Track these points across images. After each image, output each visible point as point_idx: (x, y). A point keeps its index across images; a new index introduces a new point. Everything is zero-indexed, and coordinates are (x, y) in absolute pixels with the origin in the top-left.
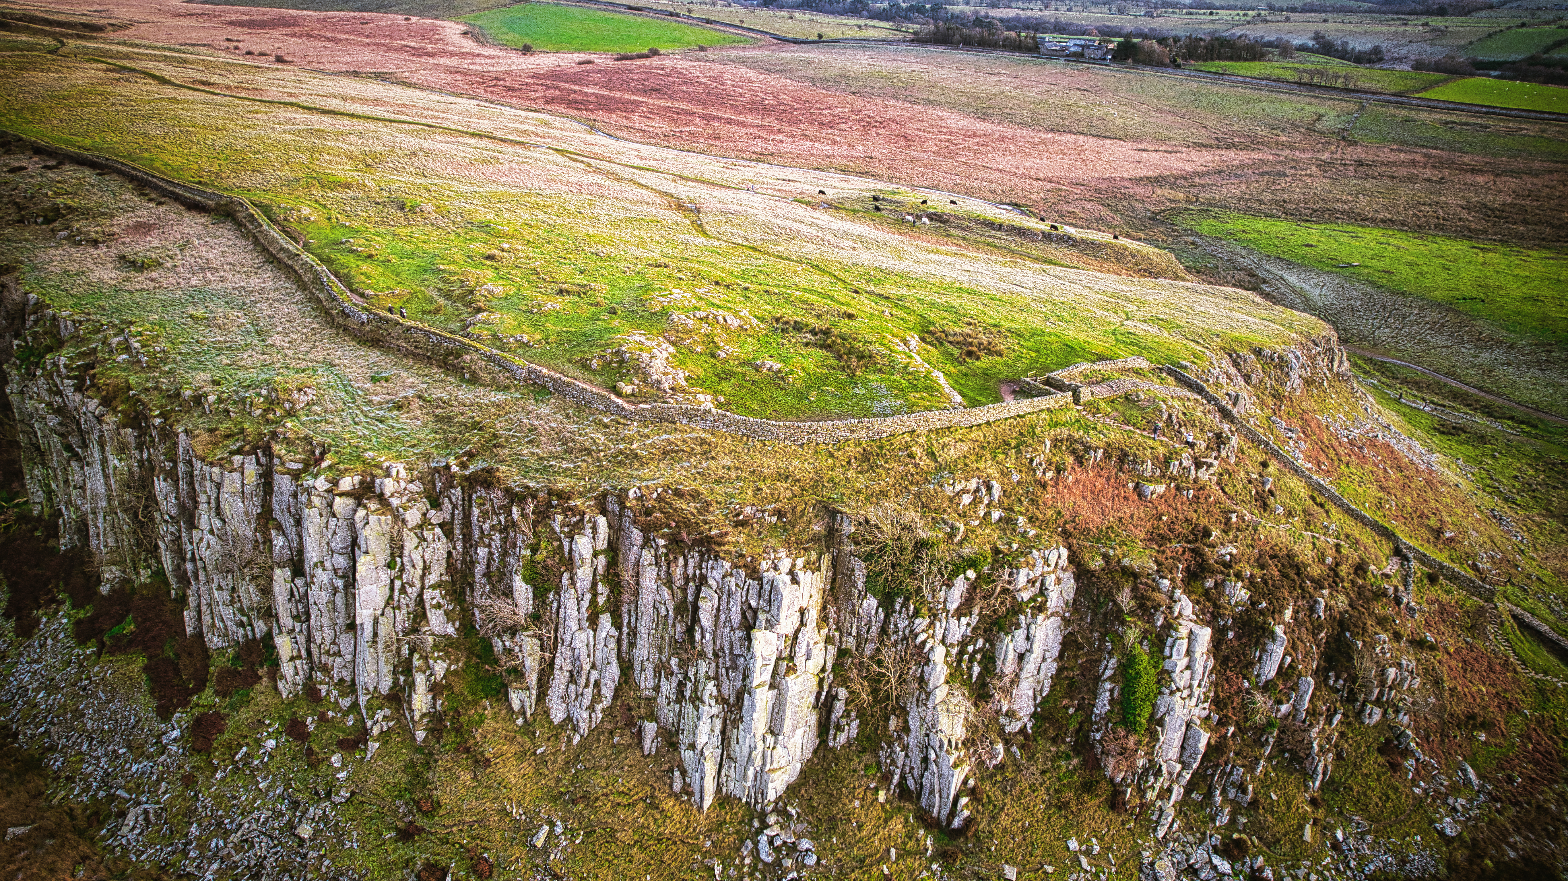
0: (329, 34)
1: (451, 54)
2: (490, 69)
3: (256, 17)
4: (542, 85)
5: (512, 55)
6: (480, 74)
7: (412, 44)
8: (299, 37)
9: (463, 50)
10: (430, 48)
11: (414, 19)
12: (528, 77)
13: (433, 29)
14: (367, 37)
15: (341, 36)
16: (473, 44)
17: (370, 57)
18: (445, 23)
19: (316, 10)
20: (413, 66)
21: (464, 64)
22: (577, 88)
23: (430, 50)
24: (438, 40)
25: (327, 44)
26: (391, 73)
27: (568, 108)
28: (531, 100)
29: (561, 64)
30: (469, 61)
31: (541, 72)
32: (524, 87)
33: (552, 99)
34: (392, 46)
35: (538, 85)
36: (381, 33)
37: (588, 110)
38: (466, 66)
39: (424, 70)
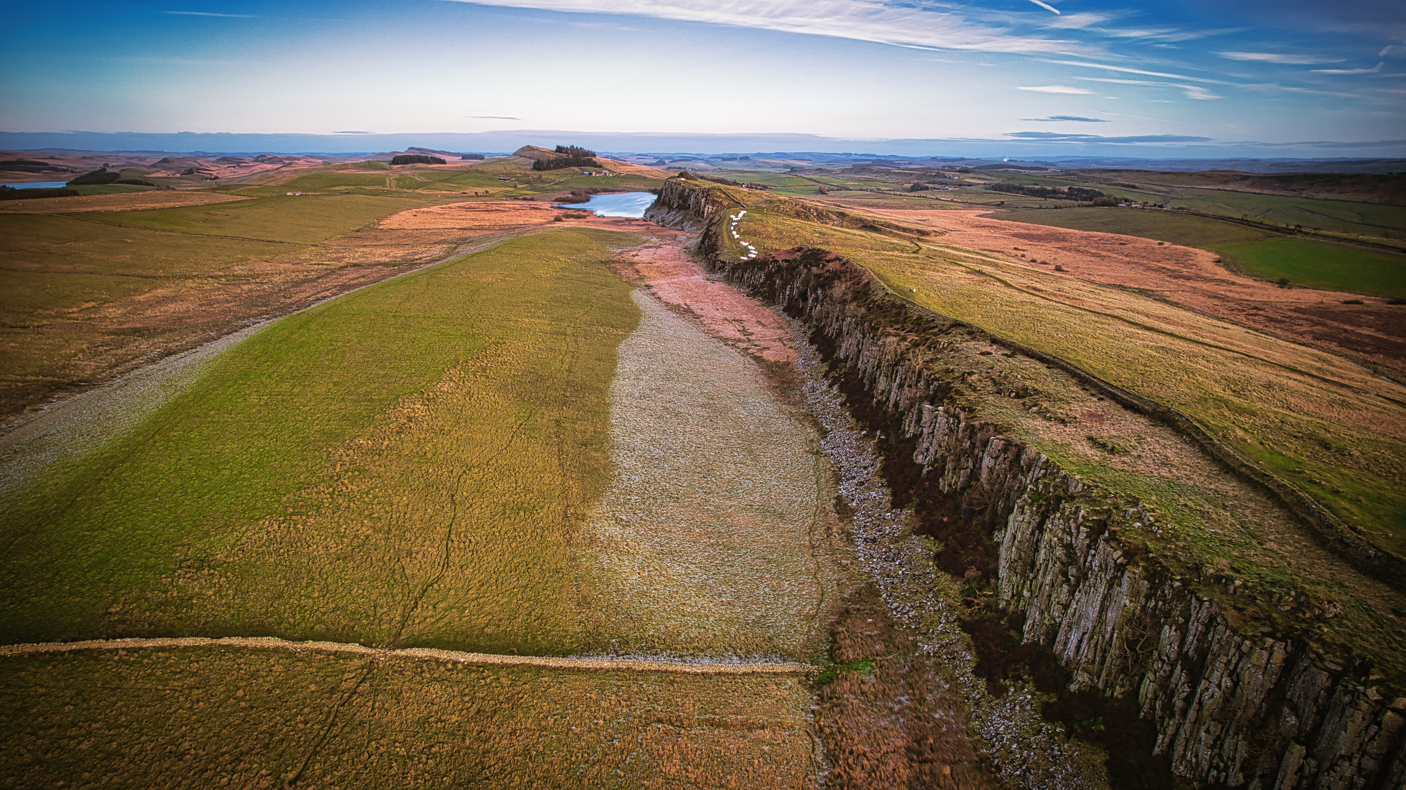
0: (1093, 251)
1: (1206, 280)
2: (1248, 298)
3: (1032, 232)
4: (1307, 319)
5: (1268, 286)
6: (1240, 302)
7: (1168, 267)
8: (1069, 251)
9: (1217, 277)
10: (1185, 271)
11: (1167, 244)
12: (1290, 310)
13: (1186, 254)
14: (1127, 256)
15: (1104, 253)
16: (1226, 272)
17: (1132, 274)
18: (1197, 251)
19: (1079, 229)
20: (1172, 287)
21: (1221, 290)
22: (1347, 327)
23: (1185, 273)
24: (1192, 265)
25: (1093, 259)
26: (1152, 291)
27: (1341, 346)
28: (1297, 333)
29: (1324, 301)
30: (1225, 288)
31: (1303, 307)
32: (1288, 320)
33: (1321, 335)
34: (1150, 267)
35: (1303, 319)
36: (1137, 253)
37: (1365, 352)
38: (1223, 293)
39: (1183, 291)
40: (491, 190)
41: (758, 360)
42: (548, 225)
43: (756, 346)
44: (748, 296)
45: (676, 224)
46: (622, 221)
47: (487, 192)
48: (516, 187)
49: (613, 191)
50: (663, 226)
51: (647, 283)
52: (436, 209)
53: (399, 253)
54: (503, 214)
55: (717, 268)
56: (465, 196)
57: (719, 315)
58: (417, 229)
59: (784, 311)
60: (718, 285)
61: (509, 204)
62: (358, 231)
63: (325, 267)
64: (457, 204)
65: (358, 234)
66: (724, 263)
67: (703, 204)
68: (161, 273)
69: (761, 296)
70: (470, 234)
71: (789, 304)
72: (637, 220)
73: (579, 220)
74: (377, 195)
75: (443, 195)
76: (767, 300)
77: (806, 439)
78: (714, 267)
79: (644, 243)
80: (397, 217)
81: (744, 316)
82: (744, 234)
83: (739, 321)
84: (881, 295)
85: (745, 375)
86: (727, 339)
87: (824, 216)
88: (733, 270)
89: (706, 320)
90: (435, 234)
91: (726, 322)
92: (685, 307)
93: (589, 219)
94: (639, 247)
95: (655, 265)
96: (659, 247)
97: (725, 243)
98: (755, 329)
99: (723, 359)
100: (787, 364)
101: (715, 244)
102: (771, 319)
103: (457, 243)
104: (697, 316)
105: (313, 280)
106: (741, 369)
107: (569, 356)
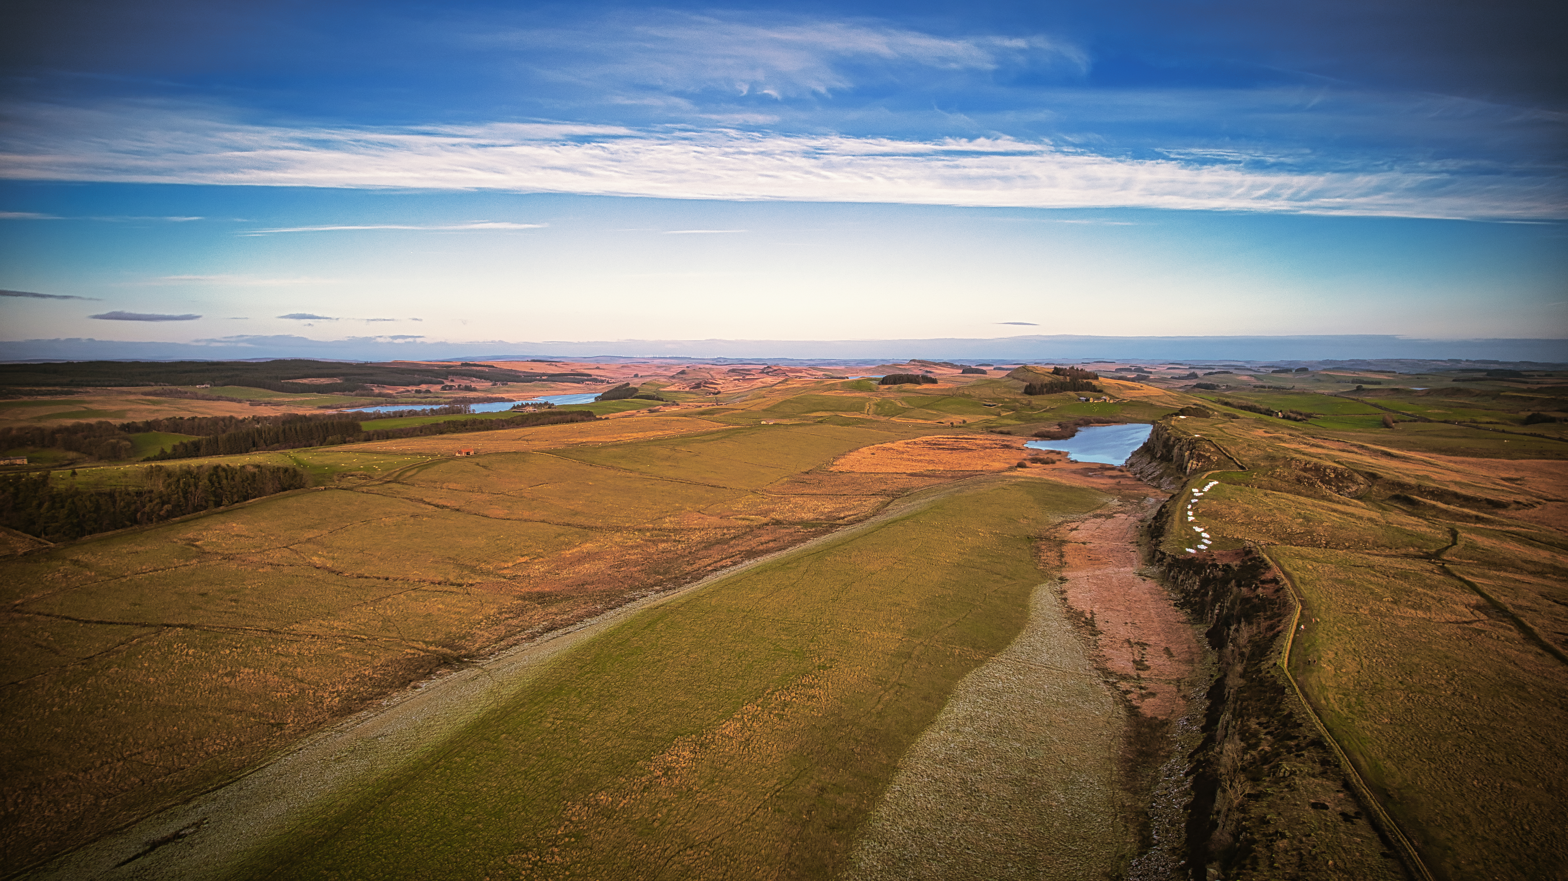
40: (969, 419)
41: (1133, 711)
42: (1006, 474)
43: (1141, 688)
44: (1175, 605)
45: (1154, 479)
46: (1094, 470)
47: (964, 422)
48: (999, 415)
49: (1108, 422)
50: (1139, 480)
51: (1064, 574)
52: (899, 445)
53: (828, 507)
54: (965, 455)
55: (1156, 559)
56: (940, 428)
57: (1123, 632)
58: (866, 473)
59: (1208, 635)
60: (1150, 584)
61: (982, 439)
62: (807, 473)
63: (747, 523)
64: (925, 439)
65: (807, 477)
66: (1163, 554)
67: (1186, 458)
68: (599, 523)
69: (1190, 608)
70: (916, 482)
71: (1215, 626)
72: (1113, 468)
73: (1046, 466)
74: (848, 425)
75: (916, 426)
76: (1194, 615)
77: (1116, 852)
78: (1154, 557)
79: (1098, 508)
80: (854, 455)
81: (1153, 638)
82: (1202, 515)
83: (1143, 645)
84: (1271, 662)
85: (1101, 735)
86: (1111, 674)
87: (1346, 478)
88: (1170, 567)
89: (1103, 640)
90: (880, 480)
91: (1126, 645)
92: (1089, 616)
93: (1058, 465)
94: (1086, 515)
95: (1089, 546)
96: (1110, 516)
97: (1175, 527)
98: (1156, 661)
99: (1086, 706)
100: (1164, 723)
101: (1162, 527)
102: (1185, 646)
103: (895, 495)
104: (1095, 633)
105: (726, 542)
106: (1101, 724)
107: (892, 691)
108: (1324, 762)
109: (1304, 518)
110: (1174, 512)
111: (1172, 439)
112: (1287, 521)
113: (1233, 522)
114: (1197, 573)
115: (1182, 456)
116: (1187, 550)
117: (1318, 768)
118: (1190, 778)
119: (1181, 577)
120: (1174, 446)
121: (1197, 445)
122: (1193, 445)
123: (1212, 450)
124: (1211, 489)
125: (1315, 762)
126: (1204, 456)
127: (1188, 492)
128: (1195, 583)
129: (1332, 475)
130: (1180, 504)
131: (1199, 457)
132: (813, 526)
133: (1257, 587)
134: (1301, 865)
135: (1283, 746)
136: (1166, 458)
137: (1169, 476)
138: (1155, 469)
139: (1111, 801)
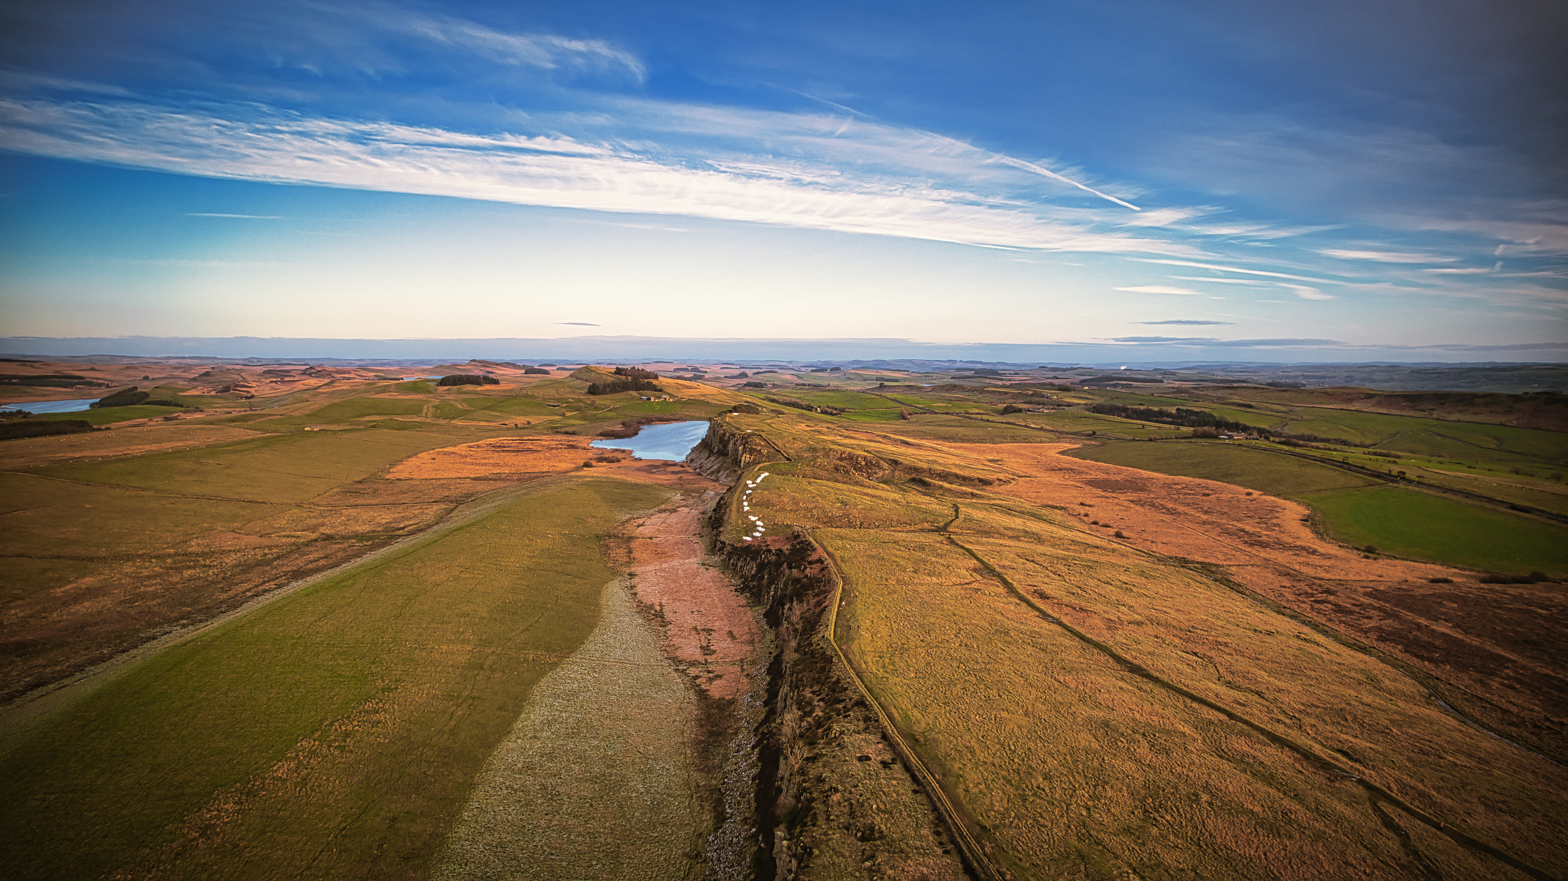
0: (1170, 505)
1: (1284, 547)
2: (1323, 575)
3: (1112, 477)
4: (1379, 609)
5: (1353, 555)
6: (1312, 581)
7: (1248, 528)
8: (1142, 505)
9: (1298, 543)
10: (1265, 535)
11: (1256, 494)
12: (1366, 594)
13: (1273, 509)
14: (1206, 512)
15: (1181, 509)
16: (1311, 535)
17: (1202, 540)
18: (1287, 504)
19: (1165, 472)
20: (1243, 558)
21: (1295, 562)
22: (1423, 621)
23: (1264, 538)
24: (1275, 525)
25: (1165, 517)
26: (1217, 566)
27: (1406, 651)
28: (1361, 630)
29: (1409, 579)
30: (1302, 559)
31: (1382, 588)
32: (1357, 609)
33: (1389, 633)
34: (1227, 529)
35: (1375, 608)
36: (1218, 508)
37: (1431, 660)
38: (1297, 567)
39: (1252, 565)
40: (534, 420)
41: (702, 694)
42: (573, 474)
43: (709, 672)
44: (736, 590)
45: (712, 473)
47: (529, 423)
48: (564, 415)
49: (669, 420)
50: (699, 474)
51: (633, 569)
52: (462, 448)
53: (385, 517)
54: (531, 456)
56: (504, 429)
57: (691, 621)
58: (426, 479)
60: (713, 572)
61: (547, 440)
62: (360, 482)
63: (293, 540)
64: (488, 441)
65: (360, 486)
68: (102, 552)
69: (749, 592)
70: (481, 487)
71: (771, 607)
72: (675, 464)
73: (612, 465)
74: (405, 429)
75: (478, 428)
76: (753, 598)
77: (694, 832)
78: (715, 547)
79: (663, 503)
80: (414, 461)
81: (717, 623)
82: (756, 505)
83: (709, 631)
84: (820, 635)
85: (674, 721)
86: (680, 662)
87: (874, 465)
88: (730, 555)
89: (672, 630)
90: (443, 486)
91: (693, 633)
92: (658, 608)
93: (624, 463)
94: (652, 511)
95: (655, 540)
96: (674, 511)
97: (732, 517)
98: (721, 644)
99: (660, 696)
100: (731, 702)
101: (721, 518)
102: (746, 628)
103: (459, 501)
104: (664, 624)
105: (268, 563)
106: (674, 711)
107: (465, 705)
108: (867, 719)
109: (842, 502)
110: (731, 503)
111: (727, 434)
112: (828, 507)
113: (783, 509)
114: (753, 559)
115: (737, 450)
116: (744, 538)
117: (862, 725)
118: (757, 750)
119: (739, 564)
120: (729, 441)
121: (749, 440)
122: (745, 439)
123: (763, 443)
124: (762, 481)
125: (859, 720)
126: (756, 450)
127: (743, 484)
128: (752, 568)
129: (863, 463)
130: (736, 495)
131: (752, 451)
132: (370, 538)
133: (805, 568)
134: (852, 814)
135: (832, 710)
136: (723, 453)
137: (726, 469)
138: (712, 463)
139: (687, 784)
